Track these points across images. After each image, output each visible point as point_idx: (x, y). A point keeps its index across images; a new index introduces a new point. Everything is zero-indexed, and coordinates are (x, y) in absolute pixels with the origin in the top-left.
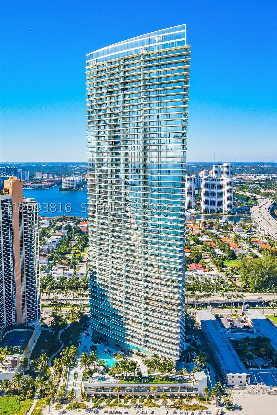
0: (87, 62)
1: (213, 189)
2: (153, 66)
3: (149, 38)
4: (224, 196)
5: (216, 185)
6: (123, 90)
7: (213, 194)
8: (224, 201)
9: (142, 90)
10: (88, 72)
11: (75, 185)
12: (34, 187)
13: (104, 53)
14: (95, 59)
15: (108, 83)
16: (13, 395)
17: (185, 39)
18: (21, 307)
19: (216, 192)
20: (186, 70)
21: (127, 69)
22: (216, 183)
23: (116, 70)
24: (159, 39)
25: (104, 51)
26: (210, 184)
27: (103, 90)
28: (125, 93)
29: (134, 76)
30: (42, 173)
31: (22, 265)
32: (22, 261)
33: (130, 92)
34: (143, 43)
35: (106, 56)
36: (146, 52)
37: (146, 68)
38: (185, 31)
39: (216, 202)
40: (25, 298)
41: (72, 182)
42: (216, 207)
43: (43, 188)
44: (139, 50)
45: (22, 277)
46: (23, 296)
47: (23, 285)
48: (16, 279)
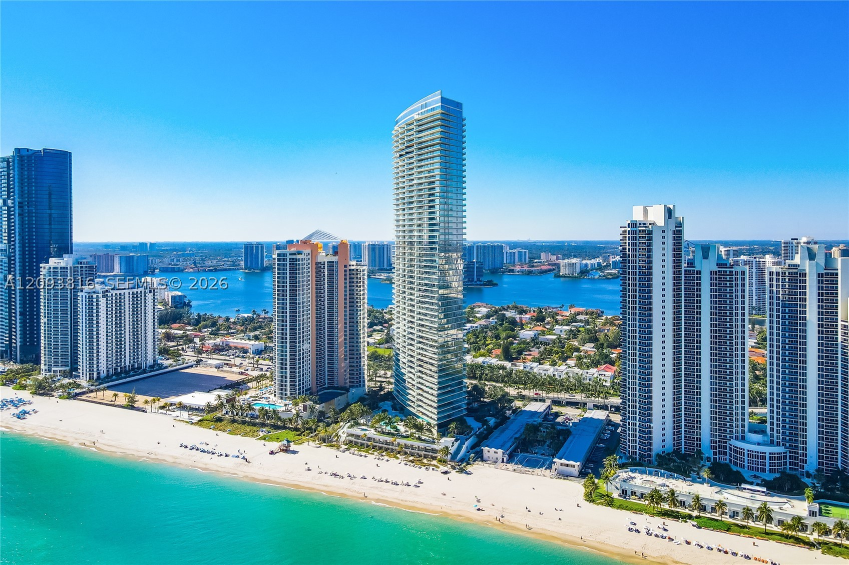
2: (423, 131)
6: (406, 153)
9: (415, 153)
11: (578, 270)
12: (522, 272)
13: (402, 118)
15: (400, 147)
21: (409, 133)
23: (403, 135)
29: (412, 140)
30: (550, 254)
31: (346, 327)
32: (346, 323)
33: (410, 155)
36: (420, 117)
37: (419, 132)
40: (348, 361)
41: (574, 266)
43: (535, 273)
45: (346, 339)
46: (346, 359)
47: (346, 347)
48: (339, 341)
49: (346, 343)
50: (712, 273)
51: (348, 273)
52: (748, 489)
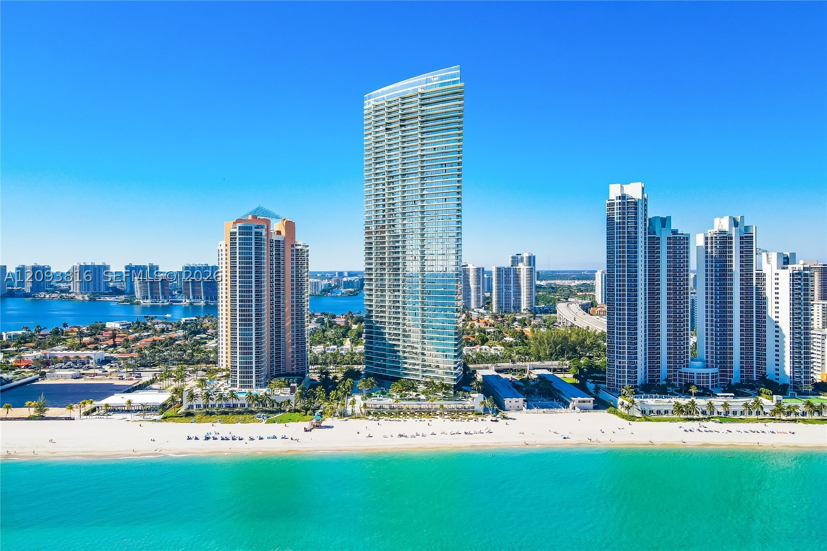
0: (365, 102)
1: (508, 281)
2: (429, 104)
3: (426, 78)
4: (522, 290)
5: (512, 276)
6: (401, 126)
7: (508, 288)
8: (522, 297)
9: (419, 125)
10: (366, 112)
13: (383, 93)
14: (373, 99)
15: (386, 121)
16: (295, 412)
17: (459, 78)
18: (290, 356)
19: (512, 285)
20: (460, 105)
21: (405, 106)
22: (512, 274)
23: (394, 109)
24: (435, 79)
25: (383, 91)
26: (504, 274)
27: (381, 128)
28: (403, 129)
29: (412, 113)
31: (293, 310)
32: (292, 306)
33: (409, 128)
34: (420, 83)
35: (385, 96)
36: (423, 91)
37: (423, 105)
38: (459, 71)
39: (513, 299)
40: (295, 346)
42: (512, 305)
44: (417, 89)
45: (292, 323)
46: (293, 344)
47: (293, 331)
48: (286, 325)
49: (293, 327)
50: (669, 238)
51: (295, 253)
52: (721, 396)
